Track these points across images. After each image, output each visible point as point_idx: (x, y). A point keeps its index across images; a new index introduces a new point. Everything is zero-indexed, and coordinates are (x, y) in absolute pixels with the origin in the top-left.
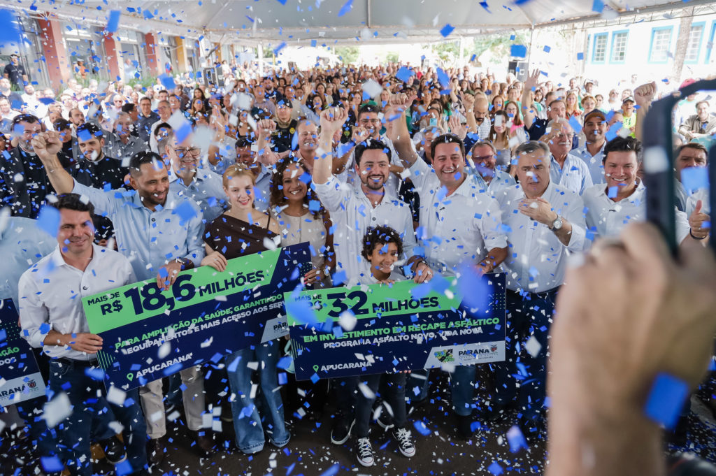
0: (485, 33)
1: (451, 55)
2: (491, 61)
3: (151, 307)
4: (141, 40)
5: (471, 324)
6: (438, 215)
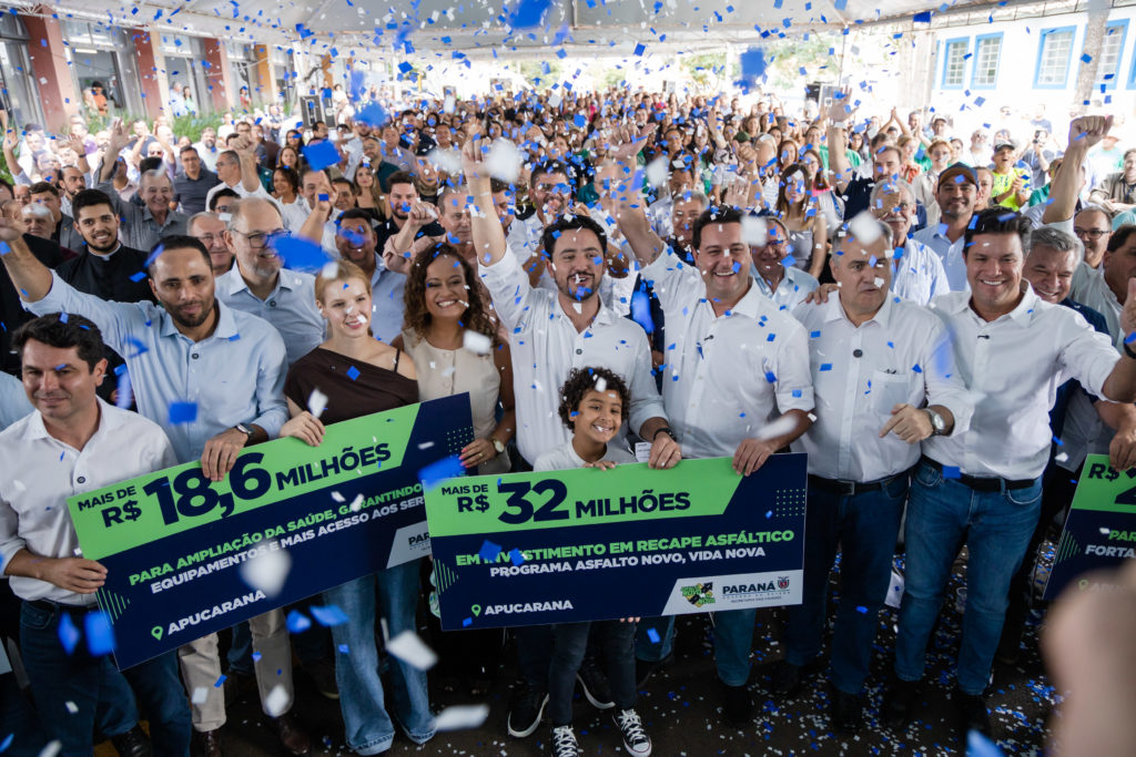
1: (711, 74)
2: (777, 84)
3: (192, 511)
4: (198, 52)
5: (745, 541)
6: (700, 350)
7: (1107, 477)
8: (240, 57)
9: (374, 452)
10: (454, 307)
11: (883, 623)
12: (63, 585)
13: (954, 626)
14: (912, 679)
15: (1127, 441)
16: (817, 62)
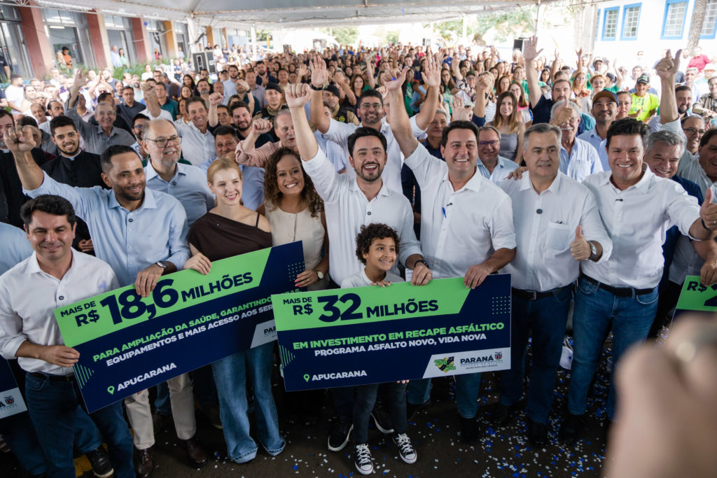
0: (488, 10)
1: (453, 34)
2: (495, 39)
3: (131, 316)
4: (128, 26)
5: (474, 330)
6: (444, 211)
7: (699, 289)
8: (154, 29)
9: (242, 278)
10: (296, 188)
11: (561, 379)
12: (54, 362)
13: (606, 381)
14: (579, 413)
15: (711, 267)
16: (521, 25)
